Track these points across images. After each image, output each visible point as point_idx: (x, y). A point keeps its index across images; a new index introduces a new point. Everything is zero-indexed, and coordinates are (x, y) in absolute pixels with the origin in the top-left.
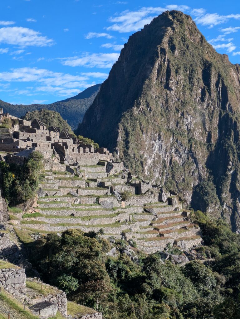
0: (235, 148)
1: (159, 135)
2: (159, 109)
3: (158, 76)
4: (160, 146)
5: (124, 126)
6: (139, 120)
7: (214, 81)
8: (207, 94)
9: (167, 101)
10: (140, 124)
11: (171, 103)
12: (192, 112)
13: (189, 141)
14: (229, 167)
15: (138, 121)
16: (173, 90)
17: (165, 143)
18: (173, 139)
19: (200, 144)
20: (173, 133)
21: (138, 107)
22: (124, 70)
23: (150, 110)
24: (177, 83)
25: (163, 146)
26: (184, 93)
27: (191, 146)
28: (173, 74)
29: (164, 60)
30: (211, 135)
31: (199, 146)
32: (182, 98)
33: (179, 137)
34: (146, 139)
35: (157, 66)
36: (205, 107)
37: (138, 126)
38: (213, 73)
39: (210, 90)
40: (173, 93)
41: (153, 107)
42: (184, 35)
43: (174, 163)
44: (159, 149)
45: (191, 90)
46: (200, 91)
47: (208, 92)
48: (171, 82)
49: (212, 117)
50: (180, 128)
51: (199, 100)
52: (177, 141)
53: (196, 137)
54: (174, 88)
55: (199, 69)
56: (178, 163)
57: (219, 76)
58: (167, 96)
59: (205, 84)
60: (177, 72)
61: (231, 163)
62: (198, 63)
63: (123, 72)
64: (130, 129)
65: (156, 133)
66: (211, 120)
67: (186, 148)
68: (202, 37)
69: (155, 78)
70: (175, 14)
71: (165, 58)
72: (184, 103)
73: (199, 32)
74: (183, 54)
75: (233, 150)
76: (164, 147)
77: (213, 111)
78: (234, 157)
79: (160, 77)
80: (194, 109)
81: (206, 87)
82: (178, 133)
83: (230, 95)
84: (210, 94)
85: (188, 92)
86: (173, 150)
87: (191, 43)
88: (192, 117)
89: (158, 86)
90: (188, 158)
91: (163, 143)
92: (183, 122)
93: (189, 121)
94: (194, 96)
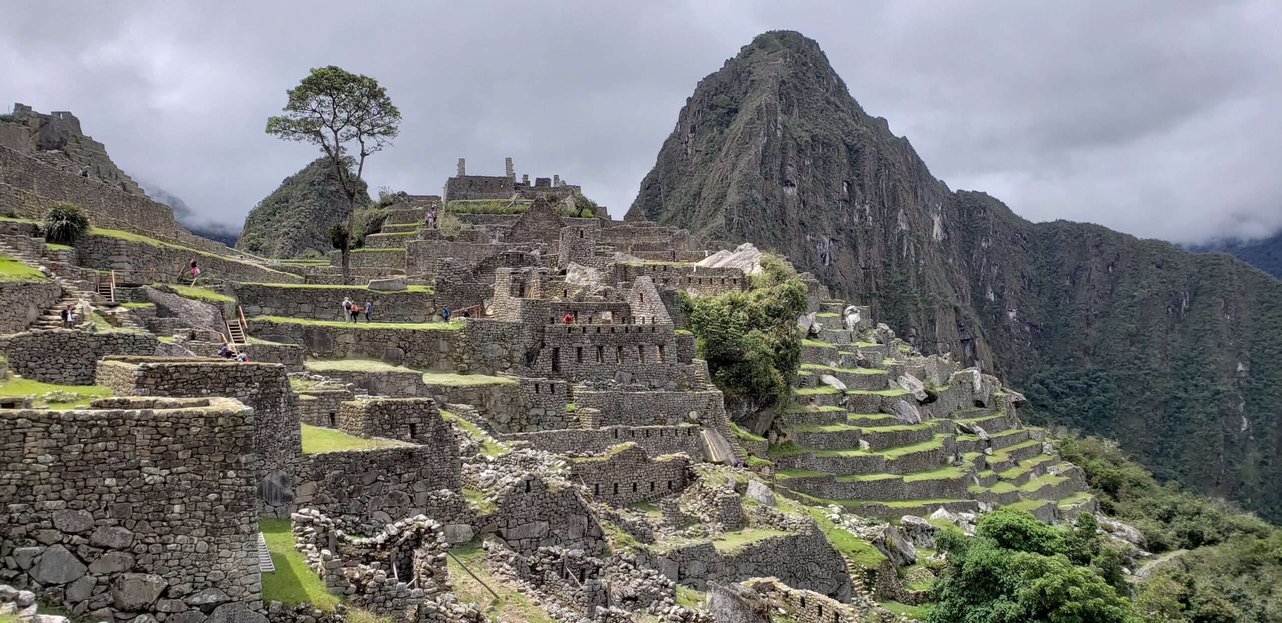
0: (918, 299)
2: (770, 223)
3: (764, 157)
7: (869, 166)
8: (859, 193)
9: (782, 208)
11: (791, 213)
12: (829, 230)
16: (793, 185)
19: (850, 293)
21: (730, 220)
22: (689, 151)
23: (754, 226)
24: (802, 172)
26: (816, 192)
28: (791, 153)
29: (776, 127)
30: (869, 275)
32: (812, 202)
35: (762, 138)
36: (856, 220)
38: (868, 151)
39: (863, 185)
40: (790, 191)
41: (759, 219)
42: (809, 78)
45: (829, 186)
46: (845, 189)
47: (861, 190)
48: (790, 169)
49: (871, 240)
50: (811, 261)
51: (843, 206)
53: (839, 278)
54: (795, 182)
55: (841, 144)
57: (880, 156)
58: (783, 198)
59: (854, 174)
60: (800, 151)
61: (913, 331)
62: (838, 132)
63: (687, 154)
66: (869, 247)
68: (841, 82)
69: (759, 162)
70: (787, 37)
71: (776, 121)
72: (817, 212)
73: (835, 74)
74: (809, 114)
75: (915, 305)
77: (873, 228)
78: (918, 317)
79: (769, 159)
80: (835, 225)
81: (857, 180)
83: (901, 194)
84: (863, 191)
85: (823, 192)
87: (823, 94)
88: (833, 240)
89: (766, 178)
92: (817, 249)
93: (827, 246)
94: (835, 197)
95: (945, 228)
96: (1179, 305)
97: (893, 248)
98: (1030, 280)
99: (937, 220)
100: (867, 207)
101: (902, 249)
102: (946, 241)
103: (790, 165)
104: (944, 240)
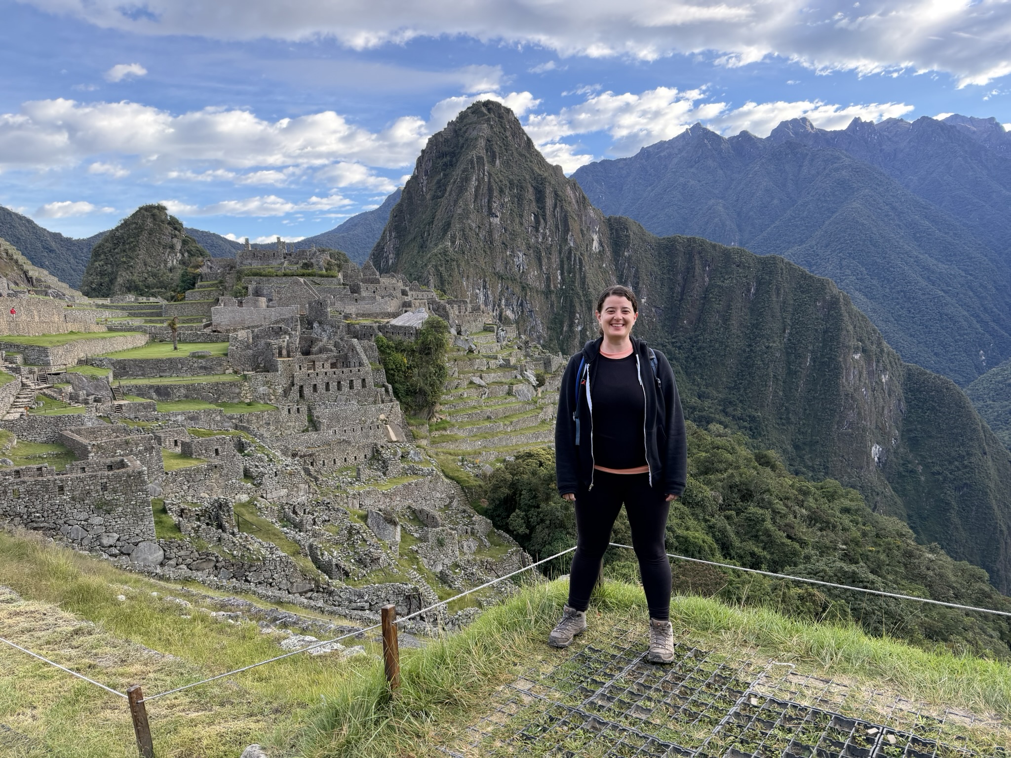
0: (581, 294)
1: (484, 281)
2: (481, 244)
3: (476, 196)
4: (486, 296)
5: (438, 270)
6: (457, 261)
7: (549, 202)
8: (542, 221)
9: (490, 232)
10: (458, 266)
11: (496, 236)
12: (524, 247)
13: (523, 288)
14: (577, 321)
15: (455, 263)
16: (497, 216)
17: (493, 292)
18: (502, 286)
19: (537, 291)
20: (502, 278)
21: (453, 242)
22: (424, 189)
23: (470, 246)
24: (503, 207)
25: (490, 296)
26: (512, 221)
27: (526, 294)
28: (496, 193)
29: (484, 174)
30: (550, 278)
31: (535, 295)
32: (510, 228)
33: (510, 282)
34: (468, 287)
35: (474, 182)
36: (540, 240)
37: (456, 270)
38: (548, 191)
39: (545, 215)
40: (496, 221)
41: (474, 241)
42: (506, 137)
43: (505, 319)
44: (485, 301)
45: (521, 216)
46: (533, 218)
48: (495, 205)
49: (550, 254)
50: (510, 270)
51: (531, 231)
52: (507, 289)
53: (530, 282)
54: (498, 214)
55: (529, 186)
56: (510, 319)
57: (556, 194)
58: (490, 225)
59: (539, 207)
60: (501, 191)
61: (578, 315)
62: (527, 177)
64: (445, 275)
65: (480, 279)
66: (549, 259)
67: (519, 298)
68: (529, 140)
69: (473, 200)
70: (491, 106)
71: (484, 170)
72: (514, 235)
73: (525, 134)
74: (507, 164)
75: (579, 298)
76: (491, 298)
77: (551, 245)
78: (581, 305)
79: (479, 197)
80: (526, 244)
81: (540, 212)
82: (508, 278)
83: (570, 221)
84: (545, 220)
85: (517, 220)
86: (503, 302)
87: (517, 149)
88: (525, 255)
89: (478, 212)
90: (522, 312)
91: (489, 292)
92: (514, 262)
93: (521, 259)
94: (526, 225)
95: (601, 243)
96: (749, 290)
97: (565, 259)
98: (656, 278)
99: (595, 237)
100: (547, 231)
101: (571, 261)
102: (602, 253)
103: (495, 202)
104: (600, 251)
